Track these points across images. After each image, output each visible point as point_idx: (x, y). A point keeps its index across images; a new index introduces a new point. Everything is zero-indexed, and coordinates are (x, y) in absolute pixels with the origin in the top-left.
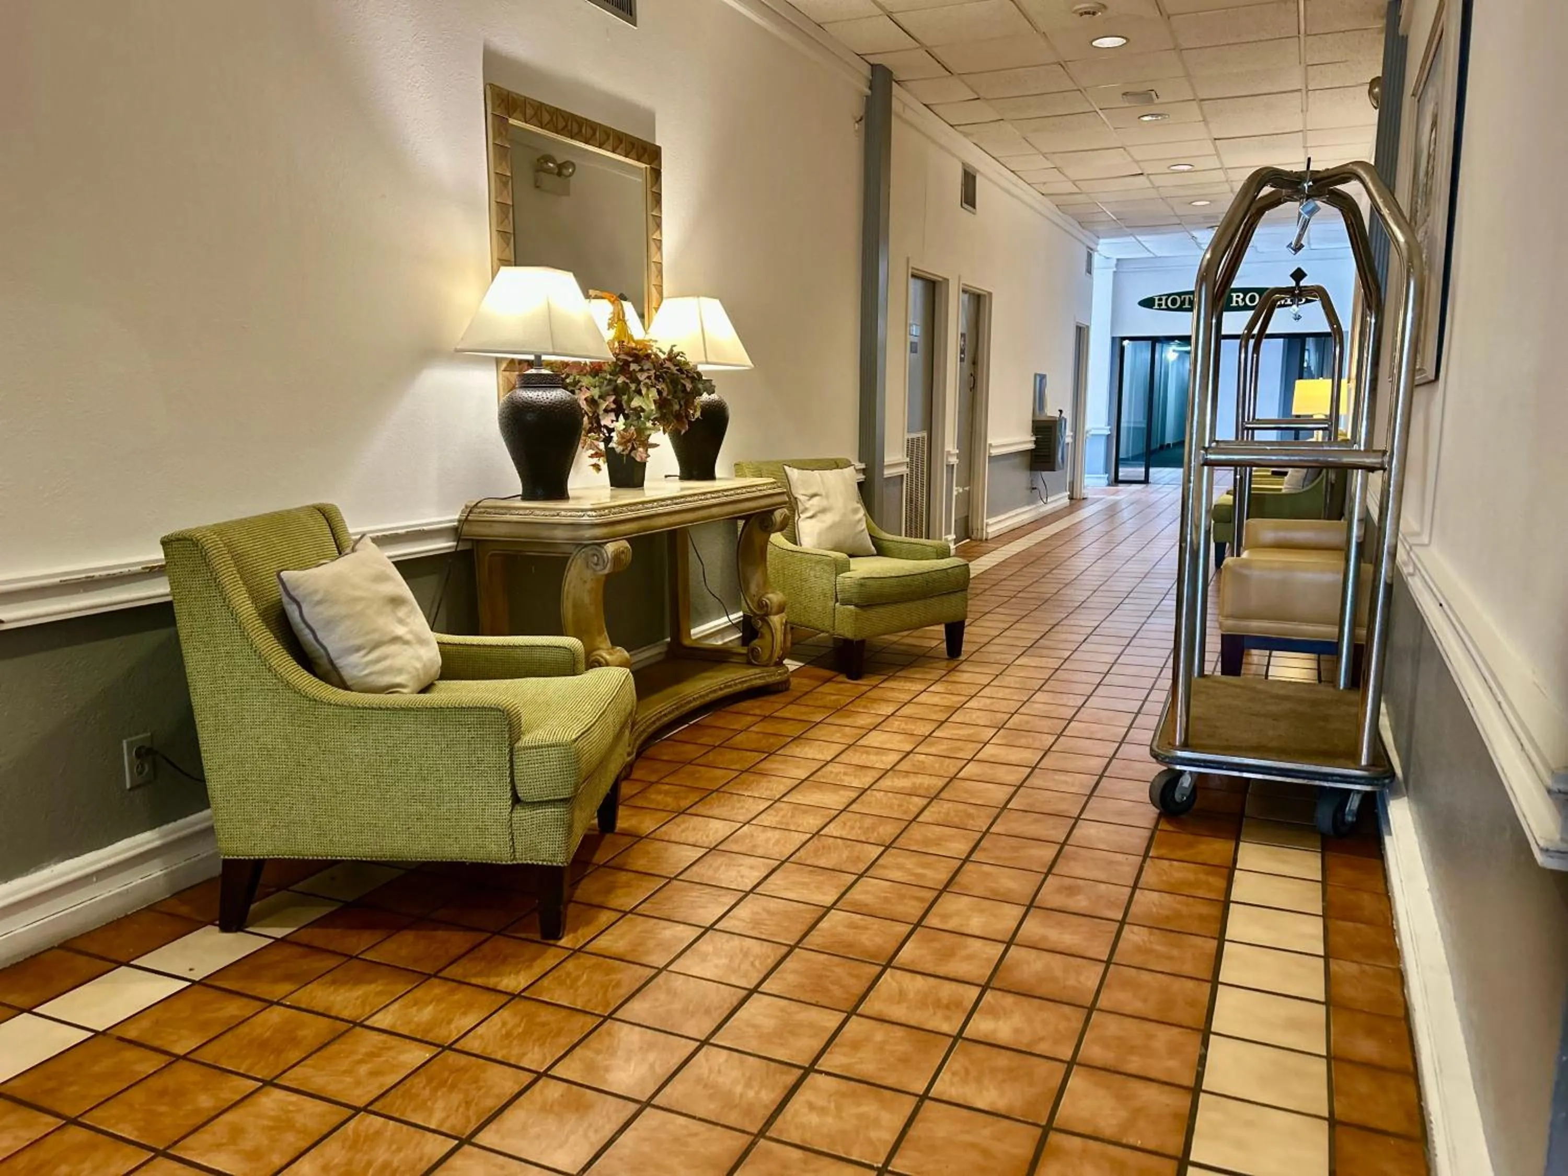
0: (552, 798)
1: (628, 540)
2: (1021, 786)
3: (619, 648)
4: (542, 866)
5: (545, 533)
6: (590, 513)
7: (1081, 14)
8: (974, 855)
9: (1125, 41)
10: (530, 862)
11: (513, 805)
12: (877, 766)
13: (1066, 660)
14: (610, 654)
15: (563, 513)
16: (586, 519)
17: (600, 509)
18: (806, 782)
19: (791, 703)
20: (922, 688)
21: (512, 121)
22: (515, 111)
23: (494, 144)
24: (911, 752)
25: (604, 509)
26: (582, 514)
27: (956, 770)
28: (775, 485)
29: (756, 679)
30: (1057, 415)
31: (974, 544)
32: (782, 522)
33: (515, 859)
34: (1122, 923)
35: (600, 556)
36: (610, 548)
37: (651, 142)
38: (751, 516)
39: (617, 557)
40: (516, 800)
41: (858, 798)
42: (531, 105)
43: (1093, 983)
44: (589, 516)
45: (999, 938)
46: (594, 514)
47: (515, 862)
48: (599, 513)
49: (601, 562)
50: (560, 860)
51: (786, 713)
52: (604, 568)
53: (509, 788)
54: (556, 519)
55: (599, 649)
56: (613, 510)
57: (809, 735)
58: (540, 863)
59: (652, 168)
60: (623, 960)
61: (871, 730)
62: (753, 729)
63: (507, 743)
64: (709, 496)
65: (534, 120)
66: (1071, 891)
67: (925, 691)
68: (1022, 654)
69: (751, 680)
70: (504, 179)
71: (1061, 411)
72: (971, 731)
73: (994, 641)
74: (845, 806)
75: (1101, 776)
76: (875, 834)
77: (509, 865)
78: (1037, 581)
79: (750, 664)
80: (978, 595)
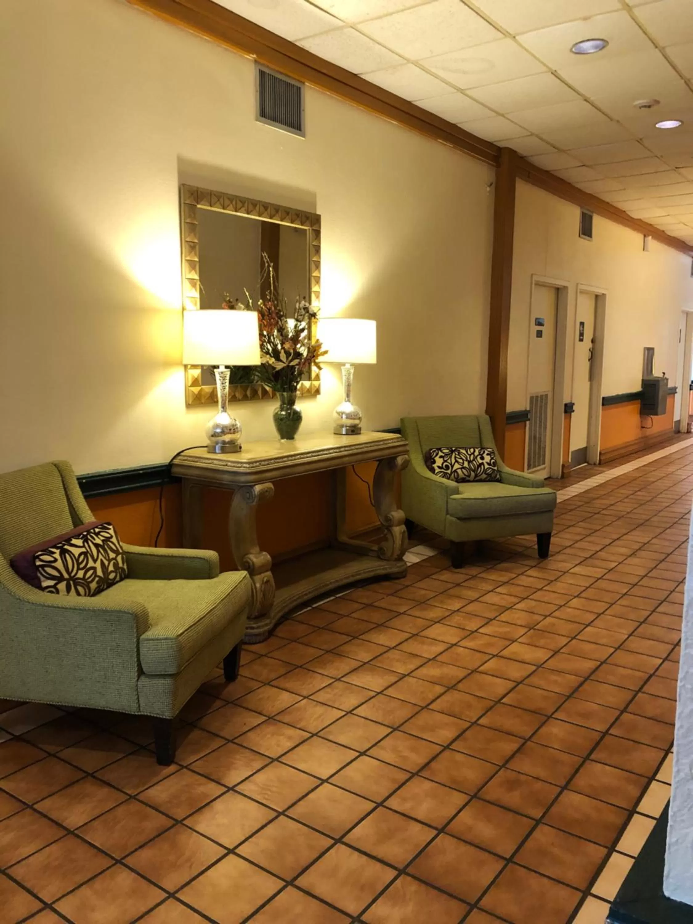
0: (162, 673)
1: (273, 483)
2: (521, 682)
3: (264, 553)
4: (157, 718)
5: (218, 476)
6: (245, 465)
7: (640, 108)
8: (454, 744)
9: (680, 123)
10: (149, 714)
11: (139, 677)
12: (424, 655)
13: (610, 571)
14: (256, 558)
15: (229, 464)
16: (242, 470)
17: (252, 463)
18: (367, 665)
19: (392, 595)
20: (490, 588)
21: (199, 206)
22: (202, 200)
23: (185, 222)
24: (455, 645)
25: (256, 462)
26: (240, 465)
27: (479, 664)
28: (399, 440)
29: (380, 569)
30: (661, 375)
31: (590, 467)
32: (402, 465)
33: (139, 711)
34: (538, 822)
35: (250, 493)
36: (258, 488)
37: (313, 212)
38: (382, 460)
39: (262, 494)
40: (141, 672)
41: (396, 682)
42: (215, 195)
43: (486, 881)
44: (244, 467)
45: (434, 825)
46: (248, 466)
47: (139, 713)
48: (251, 465)
49: (251, 498)
50: (167, 715)
51: (382, 604)
52: (253, 502)
53: (136, 665)
54: (226, 468)
55: (251, 554)
56: (263, 463)
57: (391, 623)
58: (155, 715)
59: (313, 230)
60: (157, 810)
61: (436, 623)
62: (354, 615)
63: (135, 635)
64: (342, 449)
65: (218, 204)
66: (512, 785)
67: (492, 591)
68: (579, 564)
69: (376, 570)
70: (192, 244)
71: (664, 373)
72: (508, 629)
73: (564, 551)
74: (382, 689)
75: (586, 679)
76: (391, 717)
77: (136, 715)
78: (620, 501)
79: (379, 558)
80: (571, 510)
